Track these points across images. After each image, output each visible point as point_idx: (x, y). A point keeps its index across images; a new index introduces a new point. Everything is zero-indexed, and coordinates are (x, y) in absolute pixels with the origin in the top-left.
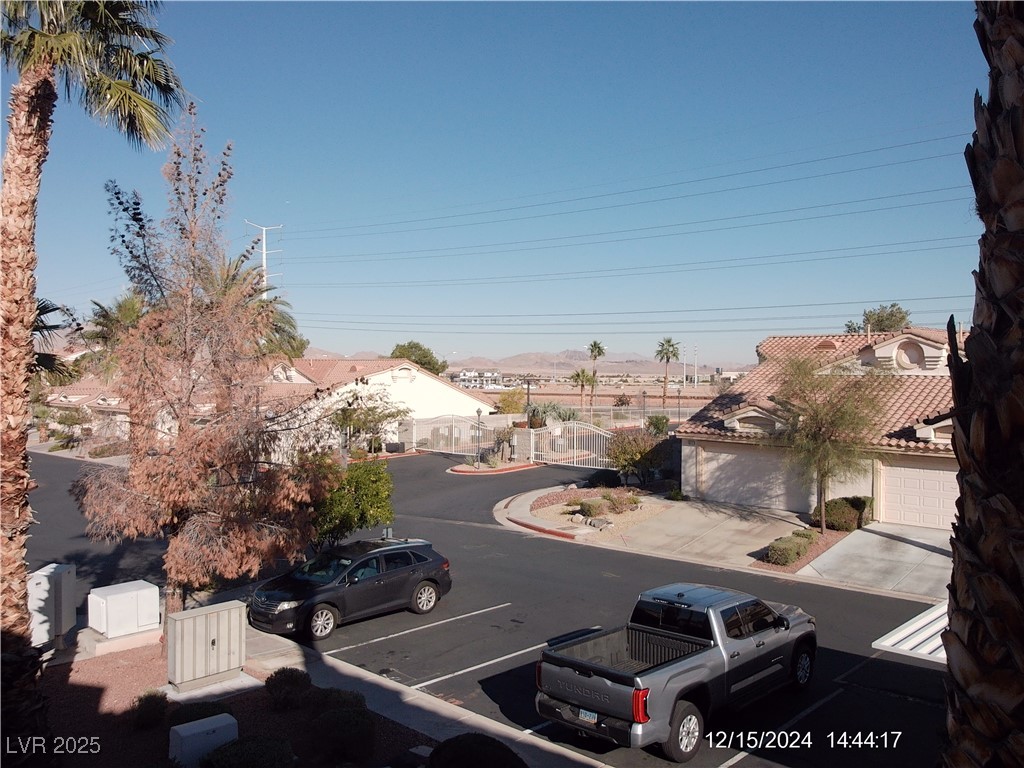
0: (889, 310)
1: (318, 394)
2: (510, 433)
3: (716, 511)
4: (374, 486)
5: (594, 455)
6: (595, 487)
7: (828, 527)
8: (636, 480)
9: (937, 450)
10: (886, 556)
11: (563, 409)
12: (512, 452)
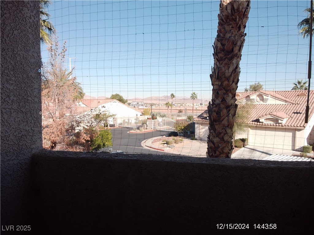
0: (257, 85)
1: (92, 110)
2: (146, 121)
3: (204, 143)
4: (107, 136)
5: (171, 127)
6: (171, 136)
7: (235, 147)
8: (182, 134)
9: (265, 125)
10: (250, 154)
11: (162, 114)
12: (147, 127)
